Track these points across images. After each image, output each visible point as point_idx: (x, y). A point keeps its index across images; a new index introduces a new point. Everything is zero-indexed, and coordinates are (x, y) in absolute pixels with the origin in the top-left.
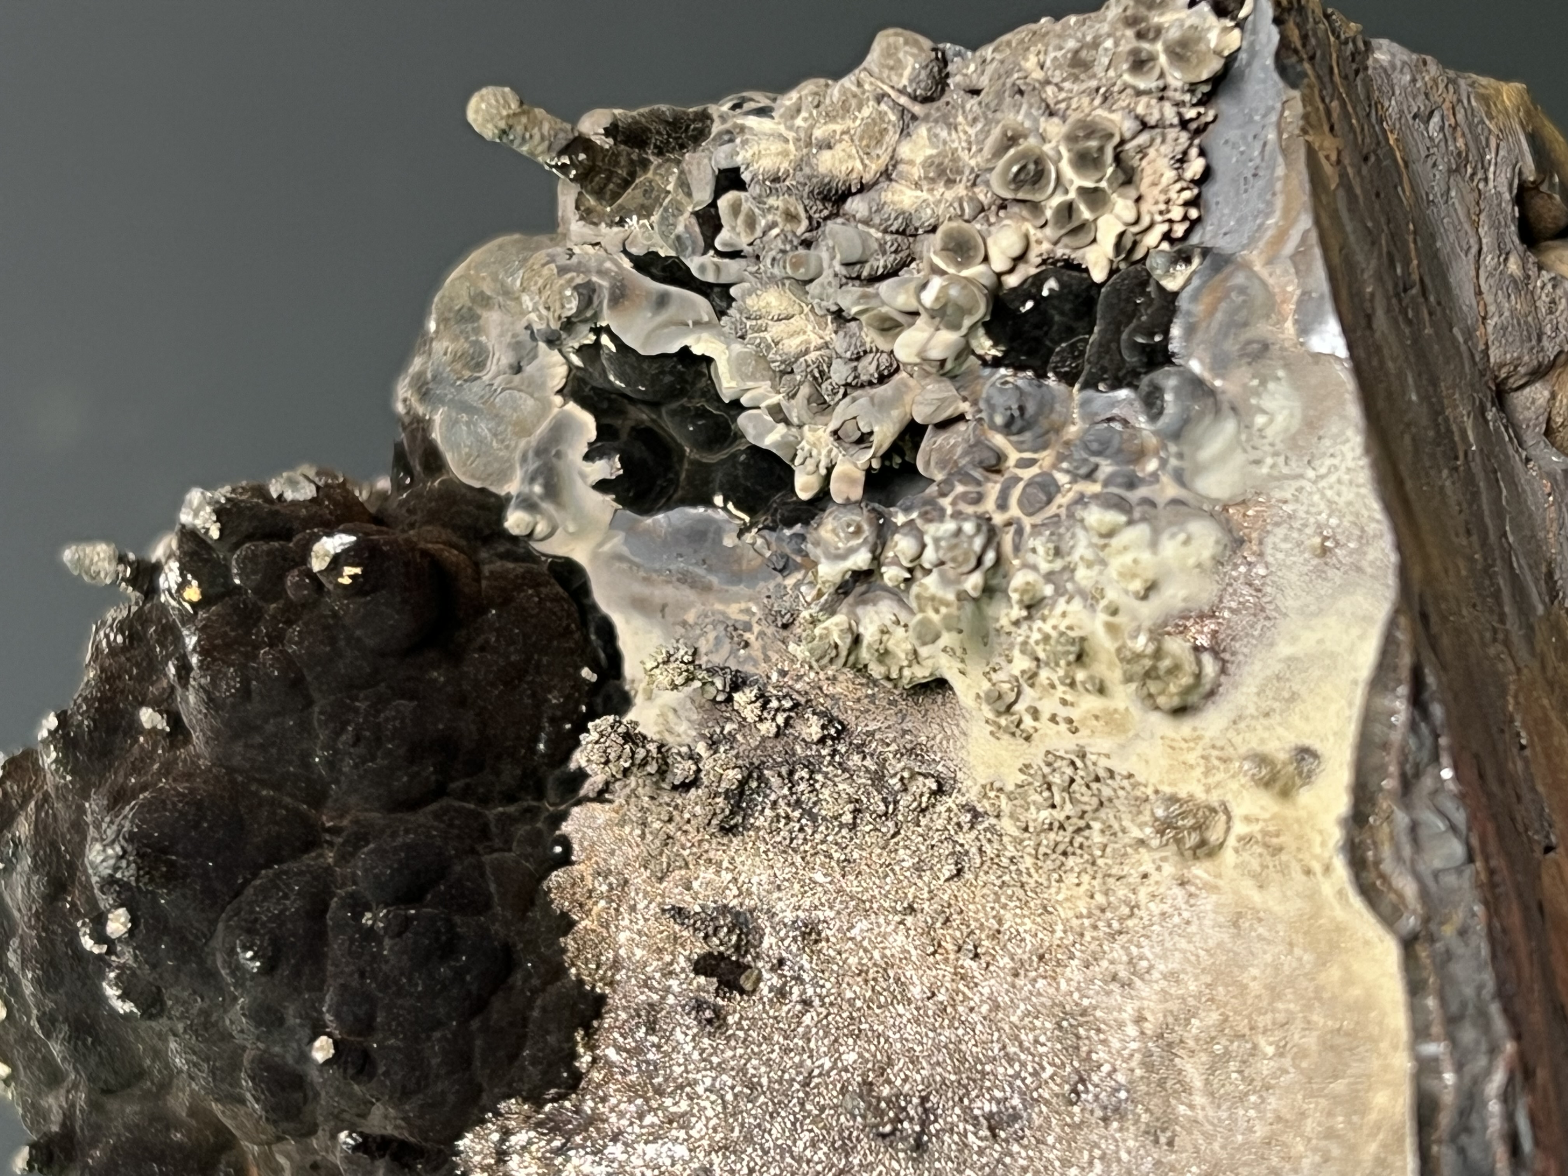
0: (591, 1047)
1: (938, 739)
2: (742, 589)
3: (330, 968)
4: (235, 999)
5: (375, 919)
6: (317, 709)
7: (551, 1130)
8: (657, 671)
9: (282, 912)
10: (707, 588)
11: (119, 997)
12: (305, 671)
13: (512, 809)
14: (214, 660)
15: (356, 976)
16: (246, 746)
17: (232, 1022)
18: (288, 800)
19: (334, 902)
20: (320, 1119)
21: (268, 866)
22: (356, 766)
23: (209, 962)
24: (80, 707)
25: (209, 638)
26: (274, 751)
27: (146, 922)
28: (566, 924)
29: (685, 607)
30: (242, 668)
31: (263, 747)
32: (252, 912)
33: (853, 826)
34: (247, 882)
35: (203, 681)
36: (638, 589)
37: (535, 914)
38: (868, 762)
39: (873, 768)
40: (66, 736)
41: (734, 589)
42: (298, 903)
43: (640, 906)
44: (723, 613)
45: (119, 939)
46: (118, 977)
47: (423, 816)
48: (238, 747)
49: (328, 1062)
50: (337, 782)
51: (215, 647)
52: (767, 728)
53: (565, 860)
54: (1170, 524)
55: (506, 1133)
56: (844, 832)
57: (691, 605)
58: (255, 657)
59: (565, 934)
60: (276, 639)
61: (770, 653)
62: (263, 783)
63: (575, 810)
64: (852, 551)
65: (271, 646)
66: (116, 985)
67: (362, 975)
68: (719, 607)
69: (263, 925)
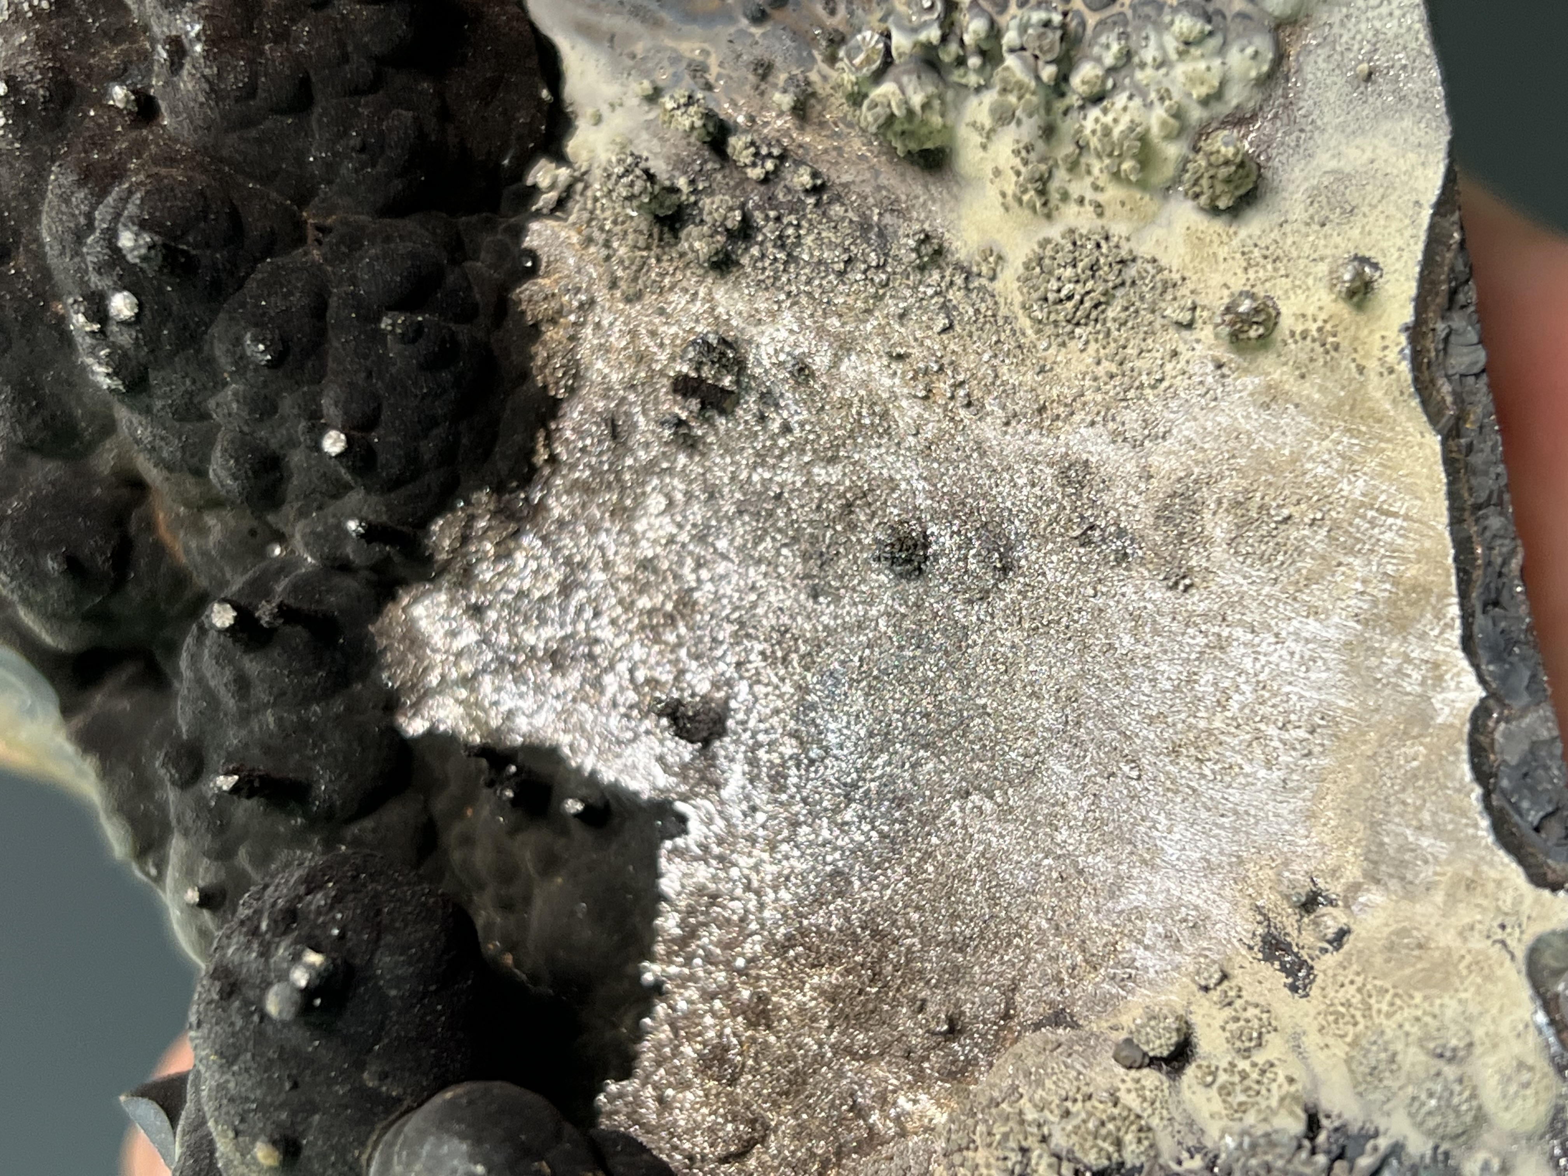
0: (548, 445)
1: (921, 200)
2: (696, 29)
3: (331, 364)
4: (225, 384)
5: (393, 325)
6: (318, 110)
7: (507, 517)
8: (679, 112)
9: (288, 309)
10: (657, 23)
11: (108, 375)
12: (312, 73)
13: (474, 218)
14: (221, 51)
15: (363, 375)
16: (240, 138)
17: (218, 405)
18: (274, 195)
19: (333, 302)
20: (290, 496)
21: (263, 259)
22: (356, 171)
23: (206, 348)
24: (32, 75)
25: (216, 30)
26: (268, 148)
27: (151, 309)
28: (534, 332)
29: (630, 38)
30: (250, 62)
31: (259, 141)
32: (257, 306)
33: (841, 274)
34: (248, 275)
35: (207, 71)
36: (582, 13)
37: (509, 324)
38: (850, 214)
39: (856, 219)
40: (16, 104)
41: (686, 28)
42: (305, 301)
43: (605, 323)
44: (675, 50)
45: (124, 323)
46: (108, 356)
47: (409, 224)
48: (232, 139)
49: (339, 456)
50: (329, 183)
51: (222, 38)
52: (756, 173)
53: (533, 273)
54: (1239, 36)
55: (472, 518)
56: (832, 277)
57: (640, 38)
58: (262, 53)
59: (534, 343)
60: (282, 36)
61: (734, 96)
62: (251, 177)
63: (535, 226)
64: (925, 25)
65: (276, 42)
66: (108, 364)
67: (369, 375)
68: (669, 43)
69: (271, 319)
